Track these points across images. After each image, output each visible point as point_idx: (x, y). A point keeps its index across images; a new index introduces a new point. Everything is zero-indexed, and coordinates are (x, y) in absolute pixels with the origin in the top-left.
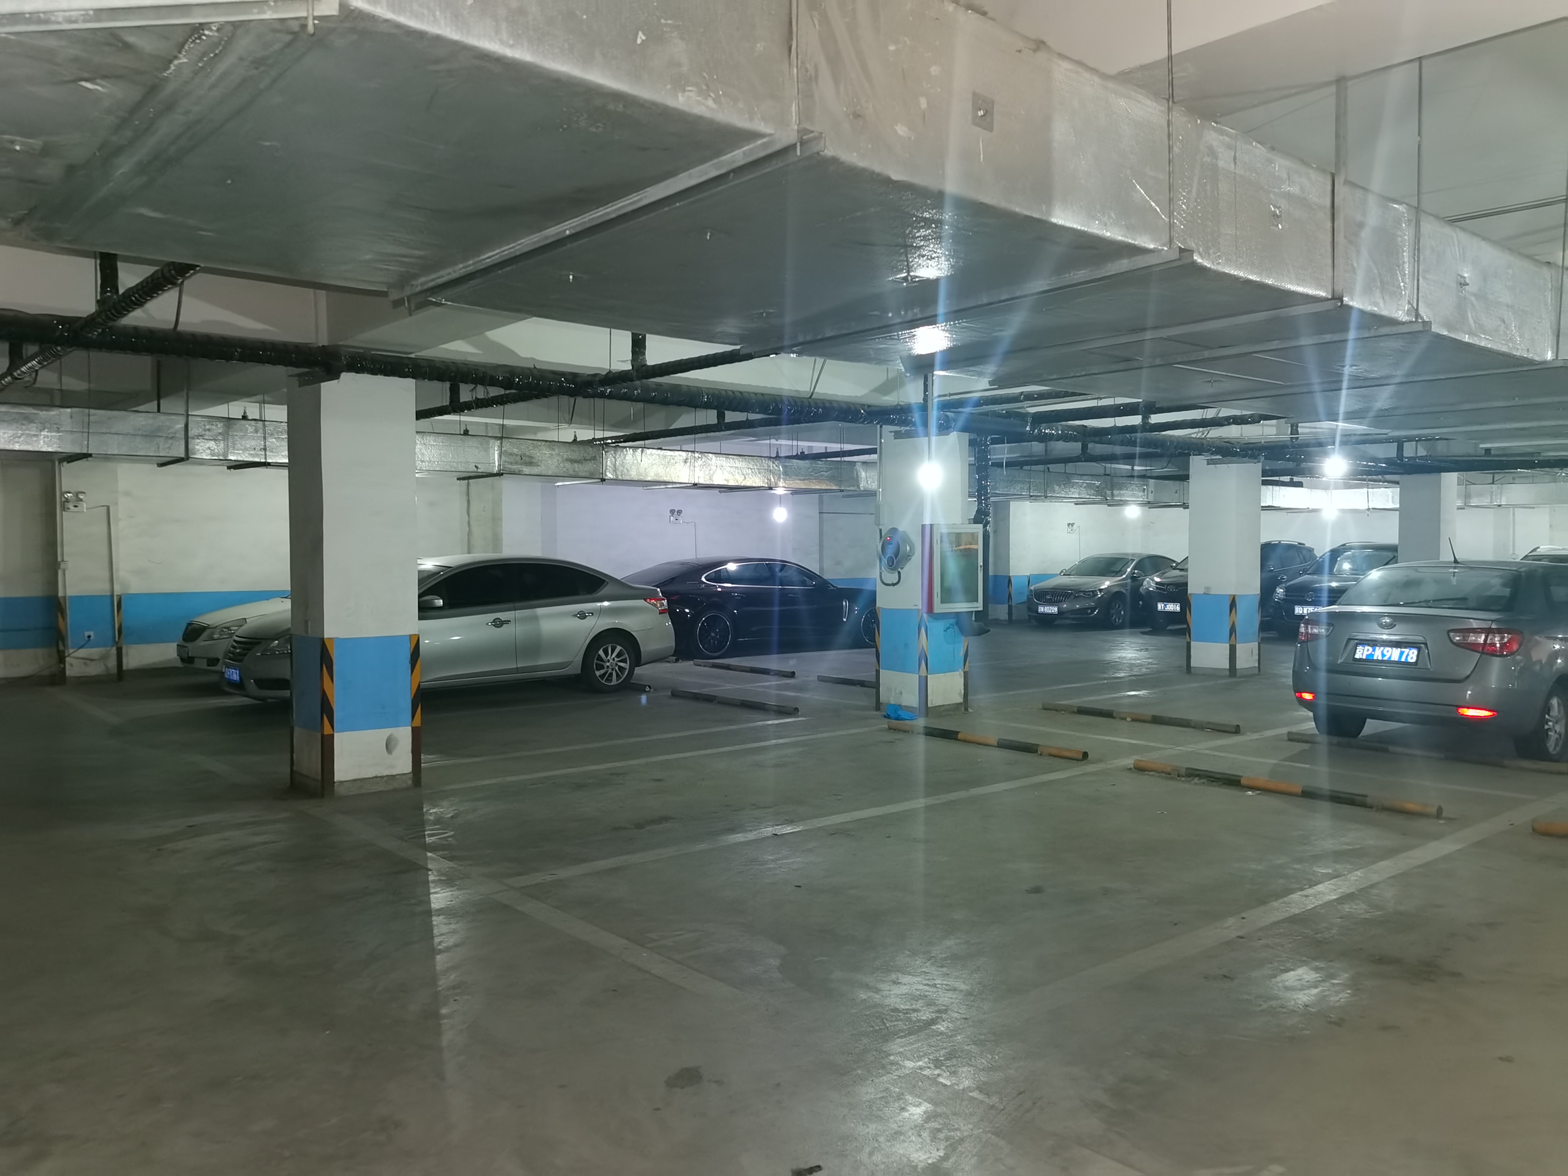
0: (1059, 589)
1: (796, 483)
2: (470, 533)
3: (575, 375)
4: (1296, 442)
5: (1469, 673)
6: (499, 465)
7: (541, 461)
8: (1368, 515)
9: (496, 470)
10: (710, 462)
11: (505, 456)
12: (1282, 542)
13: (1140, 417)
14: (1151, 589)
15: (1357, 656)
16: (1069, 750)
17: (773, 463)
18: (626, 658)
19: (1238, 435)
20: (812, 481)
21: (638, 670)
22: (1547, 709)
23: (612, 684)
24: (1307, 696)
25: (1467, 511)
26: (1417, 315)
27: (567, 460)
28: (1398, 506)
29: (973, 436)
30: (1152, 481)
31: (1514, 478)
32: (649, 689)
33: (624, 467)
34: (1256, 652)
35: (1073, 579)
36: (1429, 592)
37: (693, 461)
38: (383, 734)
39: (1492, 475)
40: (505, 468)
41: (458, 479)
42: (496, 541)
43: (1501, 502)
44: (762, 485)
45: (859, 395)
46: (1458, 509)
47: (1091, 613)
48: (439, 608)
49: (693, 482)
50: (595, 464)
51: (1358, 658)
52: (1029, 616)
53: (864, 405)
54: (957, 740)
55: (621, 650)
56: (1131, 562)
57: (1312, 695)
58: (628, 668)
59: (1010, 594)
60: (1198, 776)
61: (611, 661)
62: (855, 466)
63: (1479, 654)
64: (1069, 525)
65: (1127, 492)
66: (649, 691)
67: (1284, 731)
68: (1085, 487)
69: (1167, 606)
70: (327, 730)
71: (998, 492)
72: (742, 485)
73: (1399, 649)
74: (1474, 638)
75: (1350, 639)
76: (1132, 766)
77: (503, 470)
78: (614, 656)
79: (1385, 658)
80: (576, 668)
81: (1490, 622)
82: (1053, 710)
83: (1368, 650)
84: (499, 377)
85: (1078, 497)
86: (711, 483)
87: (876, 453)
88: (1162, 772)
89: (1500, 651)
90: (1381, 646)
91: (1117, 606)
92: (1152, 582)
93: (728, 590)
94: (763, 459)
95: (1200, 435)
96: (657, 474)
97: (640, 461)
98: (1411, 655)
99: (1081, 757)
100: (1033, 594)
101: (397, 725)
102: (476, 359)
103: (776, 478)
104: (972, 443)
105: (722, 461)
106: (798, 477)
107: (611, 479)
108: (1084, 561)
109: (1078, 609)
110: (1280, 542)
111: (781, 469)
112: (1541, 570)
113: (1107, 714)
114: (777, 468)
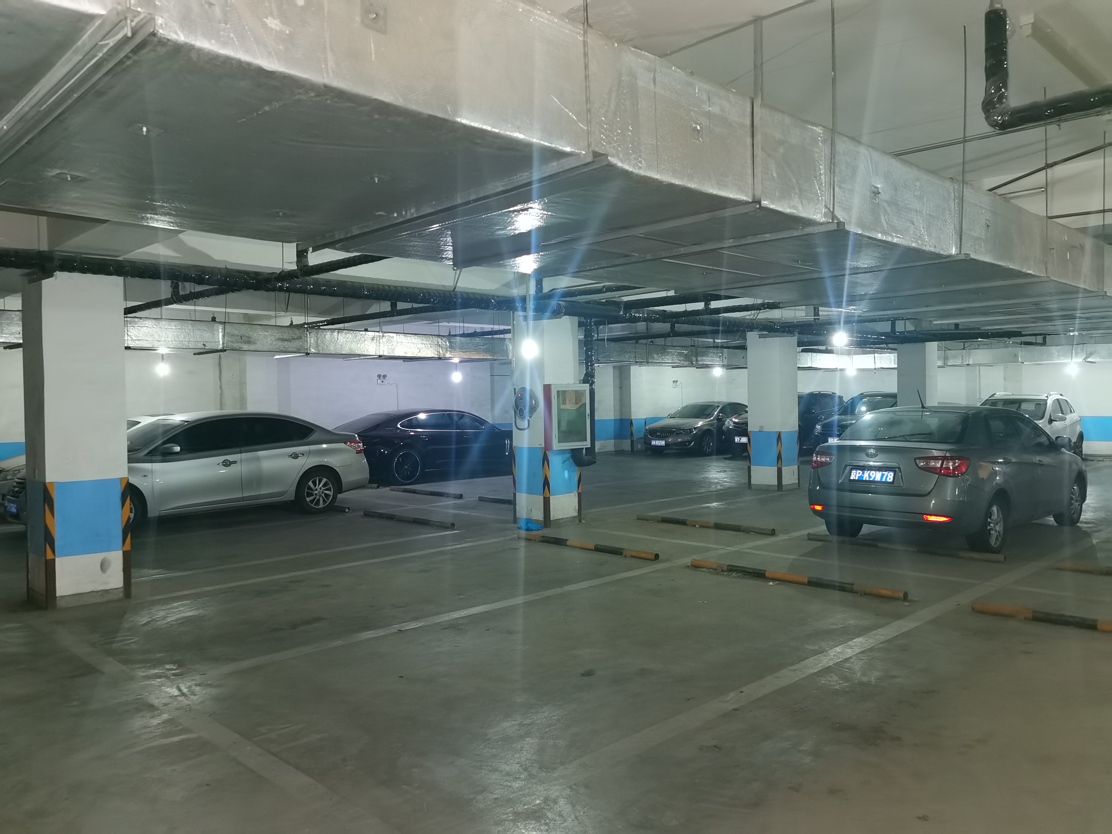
0: (666, 428)
1: (459, 354)
2: (221, 395)
3: (257, 274)
4: (817, 322)
5: (930, 489)
6: (223, 343)
7: (257, 340)
8: (875, 373)
9: (220, 347)
10: (392, 340)
11: (228, 337)
12: (822, 392)
13: (703, 303)
14: (730, 427)
15: (852, 478)
16: (645, 553)
17: (442, 339)
18: (330, 487)
19: (779, 317)
20: (472, 352)
21: (339, 496)
22: (990, 515)
23: (320, 507)
24: (818, 508)
25: (947, 369)
26: (834, 217)
27: (278, 339)
28: (896, 366)
29: (583, 319)
30: (725, 350)
31: (979, 345)
32: (348, 510)
33: (324, 344)
34: (796, 472)
35: (677, 421)
36: (907, 429)
37: (378, 339)
38: (98, 557)
39: (963, 344)
40: (228, 345)
41: (194, 354)
42: (243, 400)
43: (969, 362)
44: (433, 356)
45: (492, 289)
46: (938, 367)
47: (688, 445)
48: (177, 453)
49: (379, 355)
50: (301, 342)
51: (852, 479)
52: (646, 448)
53: (494, 296)
54: (566, 545)
55: (326, 481)
56: (716, 408)
57: (821, 507)
58: (332, 495)
59: (632, 432)
60: (735, 571)
61: (319, 490)
62: (505, 341)
63: (938, 475)
64: (674, 382)
65: (707, 358)
66: (348, 512)
67: (805, 532)
68: (676, 355)
69: (742, 439)
70: (49, 556)
71: (612, 359)
72: (418, 356)
73: (881, 472)
74: (933, 464)
75: (846, 466)
76: (689, 564)
77: (226, 347)
78: (320, 486)
79: (871, 479)
80: (291, 496)
81: (945, 452)
82: (644, 520)
83: (859, 473)
84: (191, 275)
85: (671, 362)
86: (393, 355)
87: (510, 333)
88: (711, 568)
89: (953, 473)
90: (868, 470)
91: (707, 439)
92: (731, 422)
93: (419, 434)
94: (433, 336)
95: (752, 316)
96: (350, 349)
97: (336, 339)
98: (890, 476)
99: (653, 557)
100: (648, 431)
101: (109, 550)
102: (177, 261)
103: (444, 351)
104: (580, 325)
105: (401, 338)
106: (462, 350)
107: (314, 353)
108: (685, 408)
109: (681, 442)
110: (820, 392)
111: (448, 344)
112: (985, 413)
113: (683, 523)
114: (444, 343)
